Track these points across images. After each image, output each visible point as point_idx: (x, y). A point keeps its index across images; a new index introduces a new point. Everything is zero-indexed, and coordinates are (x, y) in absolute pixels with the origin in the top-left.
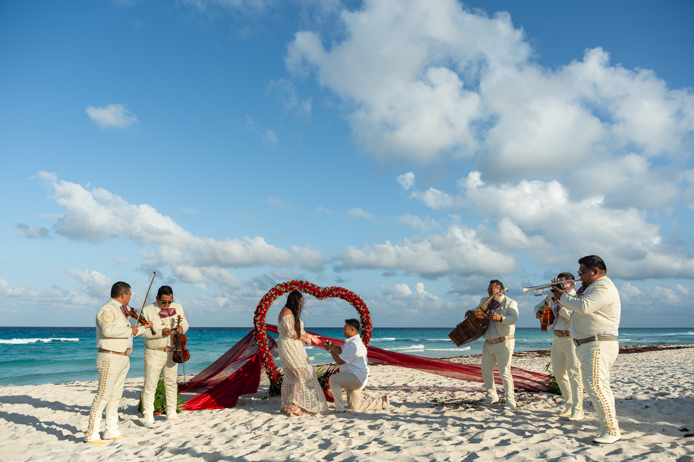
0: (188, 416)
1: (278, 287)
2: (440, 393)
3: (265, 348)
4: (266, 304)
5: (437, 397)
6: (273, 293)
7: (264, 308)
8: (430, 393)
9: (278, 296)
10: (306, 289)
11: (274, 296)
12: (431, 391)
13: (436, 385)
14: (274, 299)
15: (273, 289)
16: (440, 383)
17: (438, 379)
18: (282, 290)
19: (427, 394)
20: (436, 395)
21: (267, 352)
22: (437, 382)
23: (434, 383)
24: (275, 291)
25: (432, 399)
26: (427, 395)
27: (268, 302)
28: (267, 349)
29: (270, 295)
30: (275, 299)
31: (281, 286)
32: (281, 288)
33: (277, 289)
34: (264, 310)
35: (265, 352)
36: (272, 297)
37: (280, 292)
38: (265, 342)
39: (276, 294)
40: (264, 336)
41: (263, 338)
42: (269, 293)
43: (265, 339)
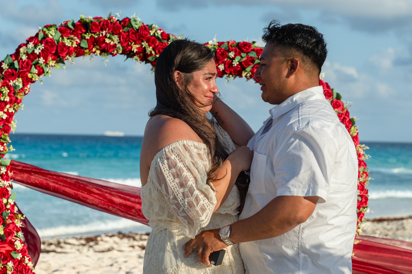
1: (53, 34)
3: (12, 244)
4: (13, 91)
6: (37, 51)
7: (7, 99)
9: (52, 63)
10: (145, 44)
11: (41, 60)
14: (39, 74)
15: (34, 39)
18: (68, 43)
21: (19, 256)
24: (41, 47)
27: (18, 82)
28: (19, 245)
29: (24, 58)
30: (41, 72)
31: (64, 30)
32: (62, 36)
33: (51, 39)
34: (6, 110)
35: (12, 259)
36: (33, 67)
37: (57, 50)
38: (9, 221)
39: (45, 54)
40: (5, 201)
41: (2, 205)
42: (22, 50)
43: (8, 209)
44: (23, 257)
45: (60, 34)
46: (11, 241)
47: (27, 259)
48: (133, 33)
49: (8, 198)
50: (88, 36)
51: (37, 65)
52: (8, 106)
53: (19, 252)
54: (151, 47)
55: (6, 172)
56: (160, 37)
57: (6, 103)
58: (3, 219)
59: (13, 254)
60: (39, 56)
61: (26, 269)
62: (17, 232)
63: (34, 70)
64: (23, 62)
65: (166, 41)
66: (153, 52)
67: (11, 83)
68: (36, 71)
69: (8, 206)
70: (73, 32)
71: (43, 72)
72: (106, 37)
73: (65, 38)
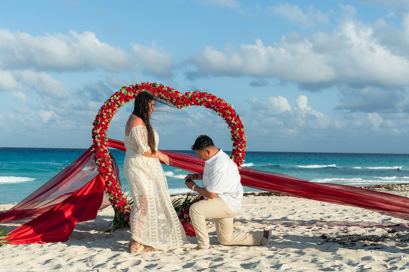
0: (12, 250)
1: (124, 91)
2: (329, 228)
3: (108, 169)
4: (108, 113)
5: (325, 232)
6: (117, 99)
7: (105, 117)
8: (317, 228)
9: (123, 102)
10: (160, 93)
11: (119, 102)
12: (317, 226)
13: (324, 218)
14: (118, 107)
15: (116, 94)
16: (329, 217)
17: (326, 212)
18: (129, 94)
19: (313, 229)
20: (325, 230)
21: (110, 174)
22: (325, 215)
23: (321, 216)
24: (119, 97)
25: (319, 235)
26: (313, 230)
27: (110, 111)
28: (110, 170)
29: (113, 101)
30: (119, 106)
31: (128, 89)
32: (127, 92)
33: (123, 93)
34: (105, 121)
35: (107, 175)
36: (116, 104)
37: (125, 97)
38: (107, 162)
39: (120, 99)
40: (106, 154)
41: (105, 156)
42: (112, 98)
43: (107, 157)
44: (112, 174)
45: (127, 91)
46: (107, 168)
47: (113, 175)
48: (156, 89)
49: (107, 153)
50: (137, 92)
51: (117, 103)
52: (106, 120)
53: (110, 172)
54: (163, 94)
55: (107, 144)
56: (167, 90)
57: (105, 119)
58: (105, 161)
59: (108, 173)
60: (118, 100)
61: (112, 179)
62: (110, 165)
63: (116, 105)
64: (112, 103)
65: (169, 92)
66: (164, 96)
67: (107, 111)
68: (117, 106)
69: (107, 156)
70: (132, 90)
71: (120, 106)
73: (129, 93)
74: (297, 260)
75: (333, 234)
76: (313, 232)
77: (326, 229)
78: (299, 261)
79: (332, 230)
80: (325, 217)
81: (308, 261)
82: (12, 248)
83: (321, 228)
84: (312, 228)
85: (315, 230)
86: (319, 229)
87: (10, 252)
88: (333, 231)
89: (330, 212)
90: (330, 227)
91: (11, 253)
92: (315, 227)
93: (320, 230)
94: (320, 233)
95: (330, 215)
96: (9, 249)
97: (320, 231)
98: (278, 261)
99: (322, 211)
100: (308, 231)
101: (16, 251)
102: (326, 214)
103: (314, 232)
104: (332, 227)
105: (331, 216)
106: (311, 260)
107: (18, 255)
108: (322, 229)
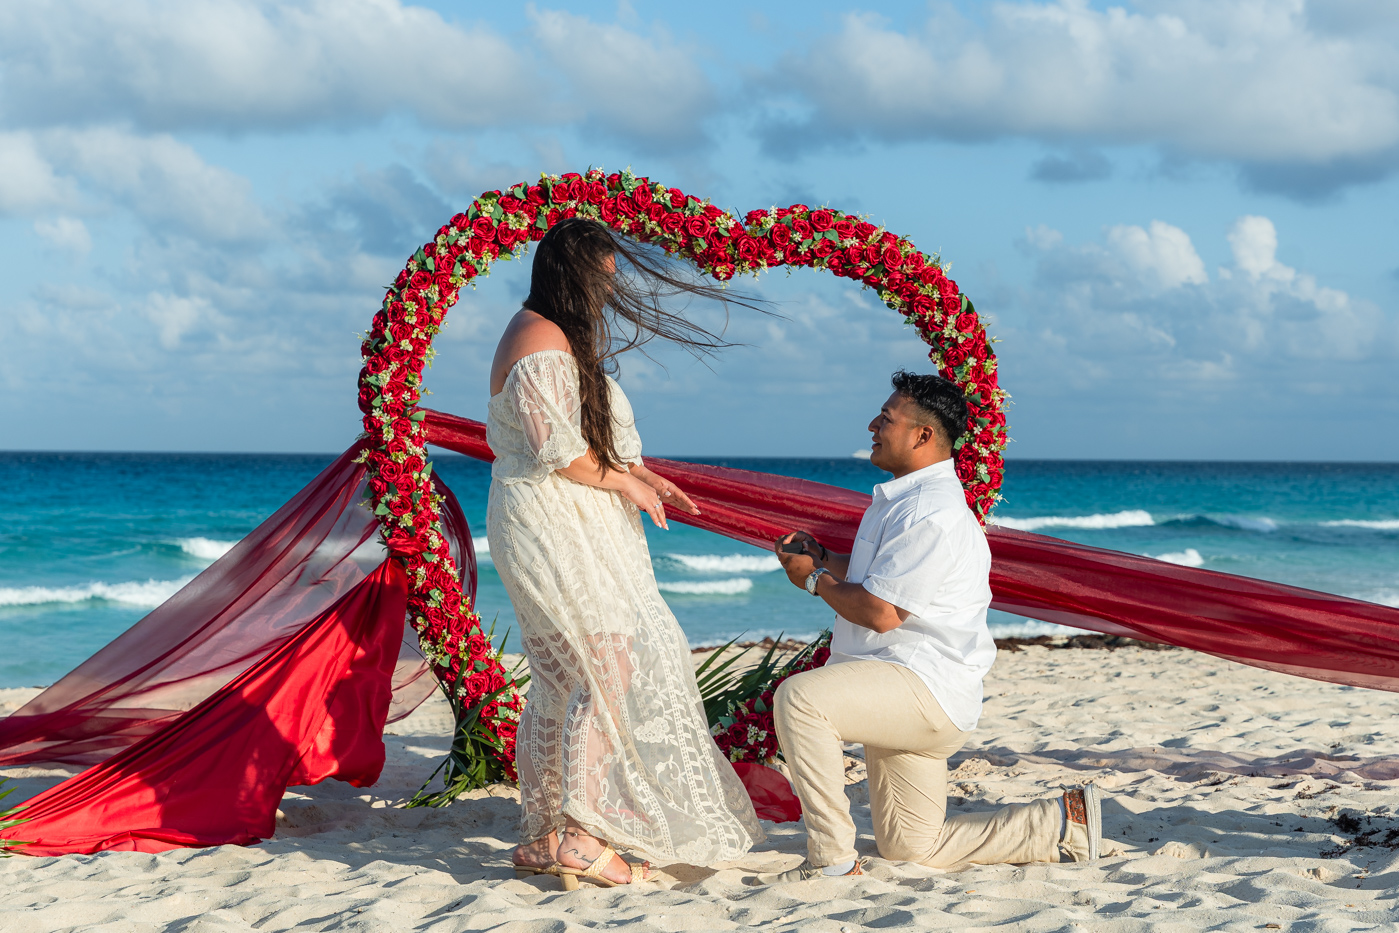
0: (30, 878)
1: (490, 210)
2: (1368, 787)
3: (426, 539)
4: (423, 303)
5: (1354, 805)
6: (462, 242)
7: (413, 320)
8: (1318, 785)
9: (487, 257)
10: (642, 217)
11: (469, 255)
12: (1319, 776)
13: (1346, 745)
14: (468, 276)
15: (459, 221)
16: (1369, 739)
17: (1358, 718)
18: (512, 222)
19: (1299, 788)
20: (1351, 796)
21: (435, 559)
22: (1352, 731)
23: (1336, 735)
24: (470, 233)
25: (1326, 816)
26: (1300, 796)
27: (433, 293)
28: (435, 542)
29: (443, 252)
30: (471, 272)
31: (508, 202)
32: (505, 213)
33: (486, 219)
34: (414, 336)
35: (424, 562)
36: (458, 264)
37: (496, 236)
38: (421, 508)
39: (476, 245)
40: (416, 475)
41: (412, 483)
42: (440, 240)
43: (421, 488)
44: (442, 560)
45: (502, 210)
46: (423, 535)
47: (447, 563)
48: (623, 200)
49: (420, 472)
50: (546, 211)
51: (463, 261)
52: (416, 331)
53: (433, 552)
54: (654, 222)
55: (419, 433)
56: (669, 204)
57: (413, 327)
58: (413, 504)
59: (425, 556)
60: (466, 248)
61: (445, 578)
62: (434, 521)
63: (460, 270)
64: (442, 259)
65: (679, 210)
66: (658, 229)
67: (422, 294)
68: (463, 271)
69: (421, 484)
70: (523, 206)
71: (476, 272)
72: (576, 209)
73: (511, 217)
74: (1231, 921)
75: (1388, 810)
76: (1300, 801)
77: (1358, 789)
78: (1240, 926)
79: (1383, 793)
80: (1351, 738)
81: (1276, 926)
82: (31, 872)
83: (1332, 787)
84: (1294, 784)
85: (1307, 793)
86: (1324, 791)
87: (23, 886)
88: (1385, 797)
89: (1374, 717)
90: (1376, 782)
91: (26, 891)
92: (1308, 783)
93: (1328, 794)
94: (1332, 808)
95: (1374, 730)
96: (18, 874)
97: (1329, 798)
98: (1149, 926)
99: (1341, 714)
100: (1278, 800)
101: (46, 883)
102: (1358, 724)
103: (1304, 803)
104: (1382, 783)
105: (1378, 734)
106: (1291, 921)
107: (55, 900)
108: (1337, 790)
